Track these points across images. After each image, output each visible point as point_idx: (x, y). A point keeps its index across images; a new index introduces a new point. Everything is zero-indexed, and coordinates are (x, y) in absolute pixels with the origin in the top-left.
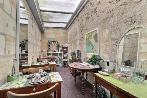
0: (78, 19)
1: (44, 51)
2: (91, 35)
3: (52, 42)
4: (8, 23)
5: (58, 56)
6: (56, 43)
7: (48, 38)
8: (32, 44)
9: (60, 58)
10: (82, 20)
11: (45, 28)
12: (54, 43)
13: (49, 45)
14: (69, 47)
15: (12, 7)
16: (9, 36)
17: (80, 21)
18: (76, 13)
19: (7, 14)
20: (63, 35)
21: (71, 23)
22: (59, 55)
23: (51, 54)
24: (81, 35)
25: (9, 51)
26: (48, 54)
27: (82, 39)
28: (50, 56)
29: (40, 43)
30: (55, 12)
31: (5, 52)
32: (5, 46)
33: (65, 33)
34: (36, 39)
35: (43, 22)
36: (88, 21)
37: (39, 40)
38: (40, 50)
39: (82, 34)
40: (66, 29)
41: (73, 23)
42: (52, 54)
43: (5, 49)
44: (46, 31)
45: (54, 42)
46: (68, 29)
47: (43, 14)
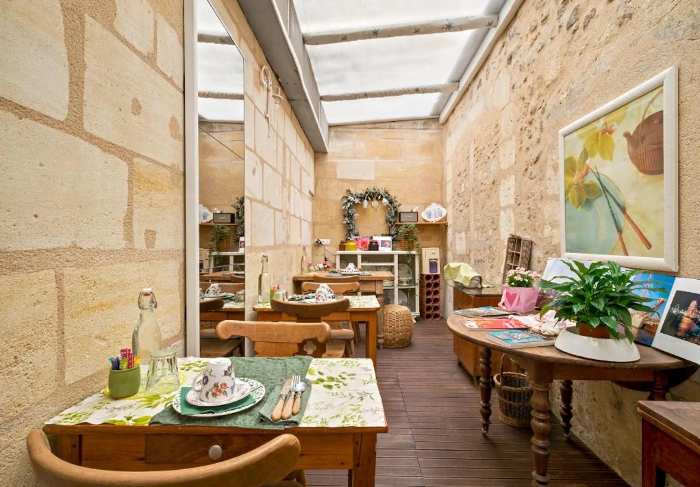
0: (510, 49)
1: (325, 241)
2: (608, 131)
3: (362, 198)
4: (140, 99)
5: (391, 269)
6: (385, 200)
7: (343, 180)
8: (268, 205)
9: (400, 282)
10: (537, 45)
11: (332, 134)
12: (375, 203)
13: (350, 216)
14: (450, 222)
15: (161, 19)
16: (146, 163)
17: (523, 57)
18: (493, 18)
19: (136, 51)
20: (422, 160)
21: (463, 83)
22: (395, 264)
23: (359, 258)
24: (527, 142)
25: (150, 235)
26: (346, 260)
27: (534, 170)
28: (351, 266)
29: (309, 204)
30: (375, 34)
31: (129, 237)
32: (130, 205)
33: (428, 148)
34: (286, 183)
35: (322, 98)
36: (578, 45)
37: (300, 191)
38: (308, 241)
39: (536, 135)
40: (434, 126)
41: (477, 82)
42: (365, 258)
43: (128, 222)
44: (333, 146)
45: (372, 196)
46: (447, 121)
47: (316, 59)
